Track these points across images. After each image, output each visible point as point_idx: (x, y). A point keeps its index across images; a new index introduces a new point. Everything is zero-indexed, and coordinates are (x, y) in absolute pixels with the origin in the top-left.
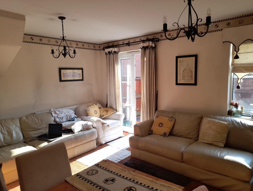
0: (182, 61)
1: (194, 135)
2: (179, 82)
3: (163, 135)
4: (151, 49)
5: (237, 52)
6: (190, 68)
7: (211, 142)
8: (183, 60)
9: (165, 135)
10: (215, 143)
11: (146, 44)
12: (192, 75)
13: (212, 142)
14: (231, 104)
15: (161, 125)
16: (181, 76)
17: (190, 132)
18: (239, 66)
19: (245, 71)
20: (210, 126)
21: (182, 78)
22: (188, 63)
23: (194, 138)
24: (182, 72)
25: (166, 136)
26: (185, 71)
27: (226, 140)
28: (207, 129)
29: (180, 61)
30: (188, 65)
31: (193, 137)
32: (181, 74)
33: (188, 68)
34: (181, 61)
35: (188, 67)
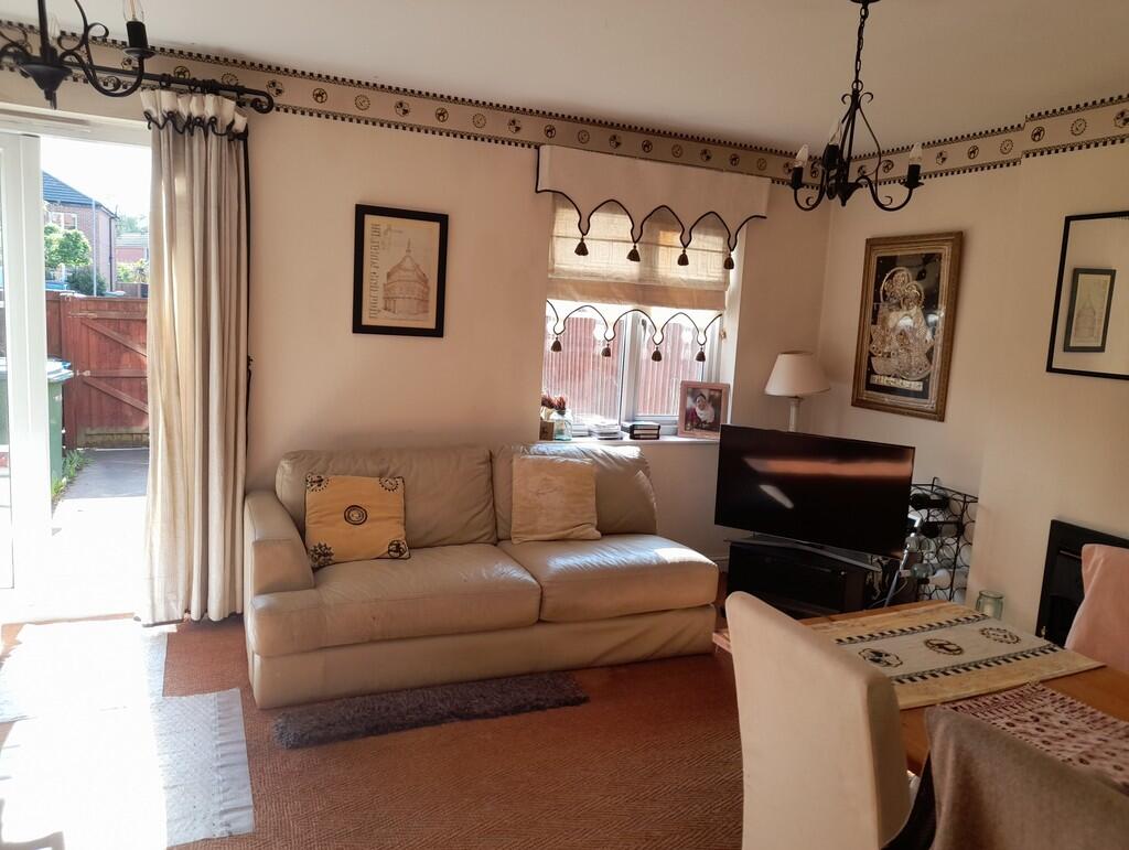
0: (383, 228)
1: (485, 526)
2: (366, 321)
3: (387, 555)
4: (225, 139)
5: (584, 234)
6: (418, 266)
7: (562, 533)
8: (389, 229)
9: (396, 552)
10: (577, 532)
11: (191, 106)
12: (427, 294)
13: (569, 531)
14: (547, 403)
15: (355, 515)
16: (380, 294)
17: (473, 517)
18: (566, 278)
19: (577, 296)
20: (545, 479)
21: (381, 304)
22: (409, 244)
23: (485, 538)
24: (383, 280)
25: (403, 556)
26: (393, 277)
27: (595, 515)
28: (538, 494)
29: (376, 228)
30: (408, 251)
31: (482, 533)
32: (380, 285)
33: (408, 264)
34: (382, 231)
35: (412, 259)
